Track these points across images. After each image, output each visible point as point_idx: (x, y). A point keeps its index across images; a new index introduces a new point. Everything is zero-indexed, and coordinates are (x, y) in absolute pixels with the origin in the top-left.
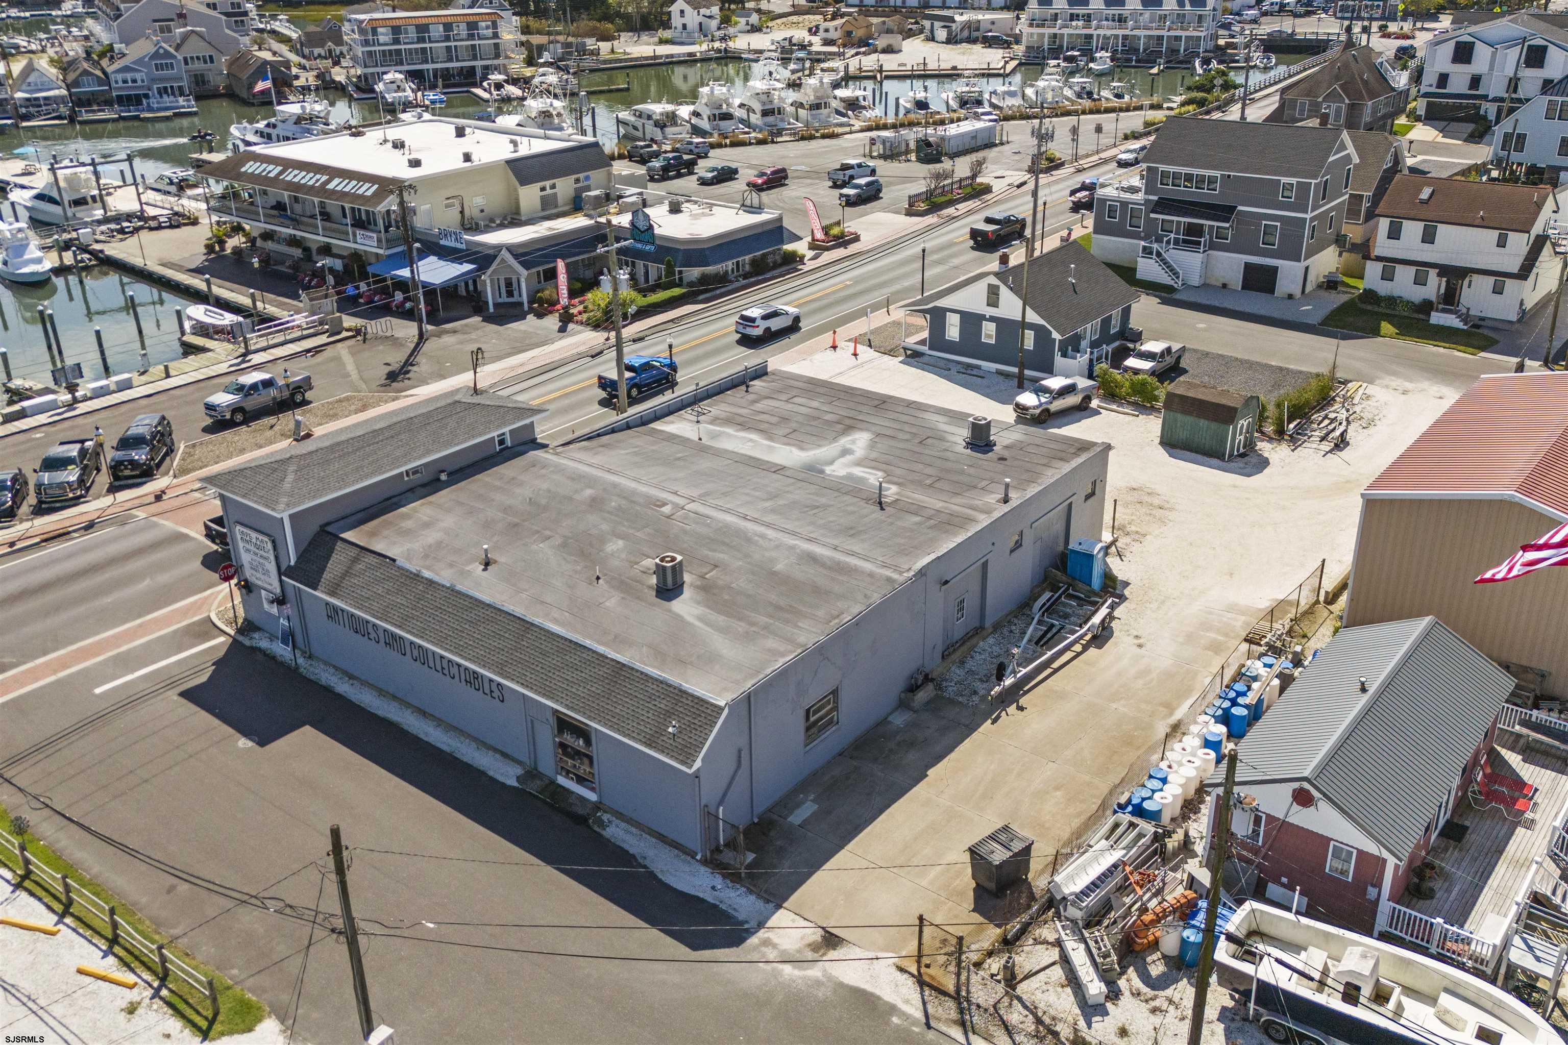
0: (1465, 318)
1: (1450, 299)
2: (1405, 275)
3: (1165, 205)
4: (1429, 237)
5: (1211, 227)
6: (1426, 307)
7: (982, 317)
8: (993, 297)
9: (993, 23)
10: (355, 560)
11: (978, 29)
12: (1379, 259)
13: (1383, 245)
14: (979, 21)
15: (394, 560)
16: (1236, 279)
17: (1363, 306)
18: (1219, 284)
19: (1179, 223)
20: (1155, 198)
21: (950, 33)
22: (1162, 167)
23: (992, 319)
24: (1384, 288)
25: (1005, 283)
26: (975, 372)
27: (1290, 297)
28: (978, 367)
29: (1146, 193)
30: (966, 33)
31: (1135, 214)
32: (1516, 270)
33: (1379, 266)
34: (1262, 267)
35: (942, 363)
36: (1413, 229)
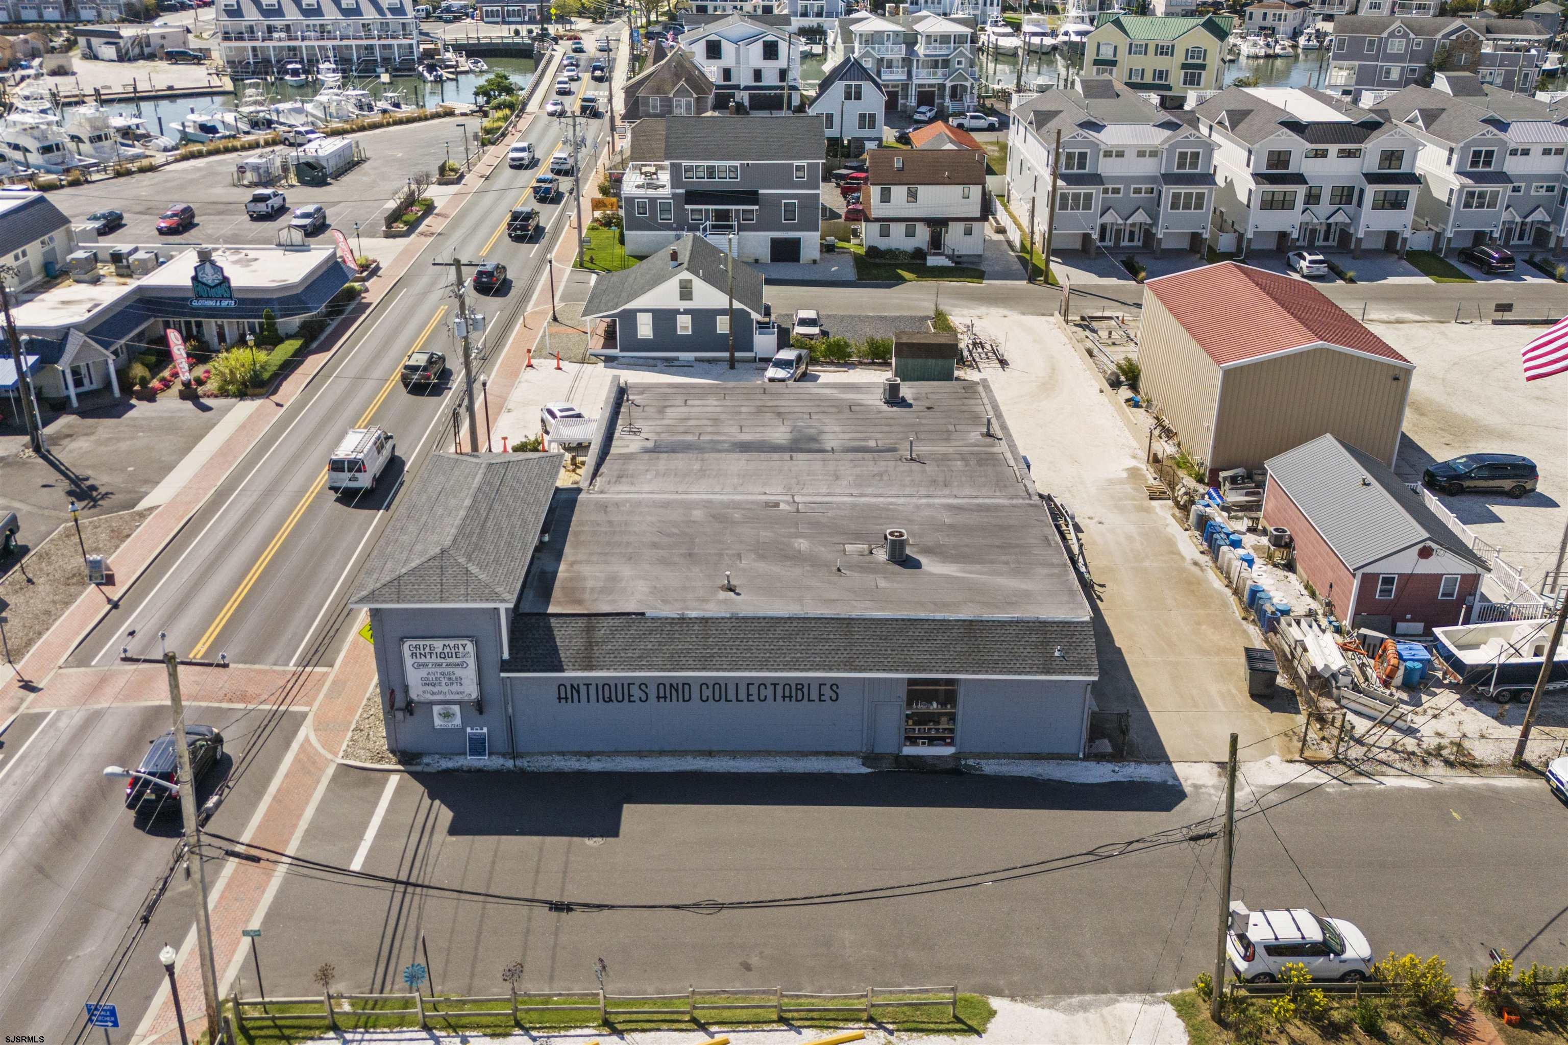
0: (949, 257)
1: (936, 243)
2: (897, 230)
3: (693, 197)
4: (913, 196)
5: (737, 211)
6: (919, 254)
7: (678, 312)
8: (686, 292)
9: (163, 37)
10: (589, 629)
11: (148, 45)
12: (877, 220)
13: (877, 208)
14: (148, 36)
15: (643, 614)
16: (765, 254)
17: (872, 260)
18: (751, 260)
19: (707, 211)
20: (682, 191)
21: (118, 51)
22: (685, 163)
23: (686, 312)
24: (883, 244)
25: (697, 275)
26: (676, 363)
27: (815, 262)
28: (677, 359)
29: (672, 187)
30: (137, 50)
31: (665, 209)
32: (978, 215)
33: (877, 226)
34: (786, 240)
35: (641, 361)
36: (899, 192)
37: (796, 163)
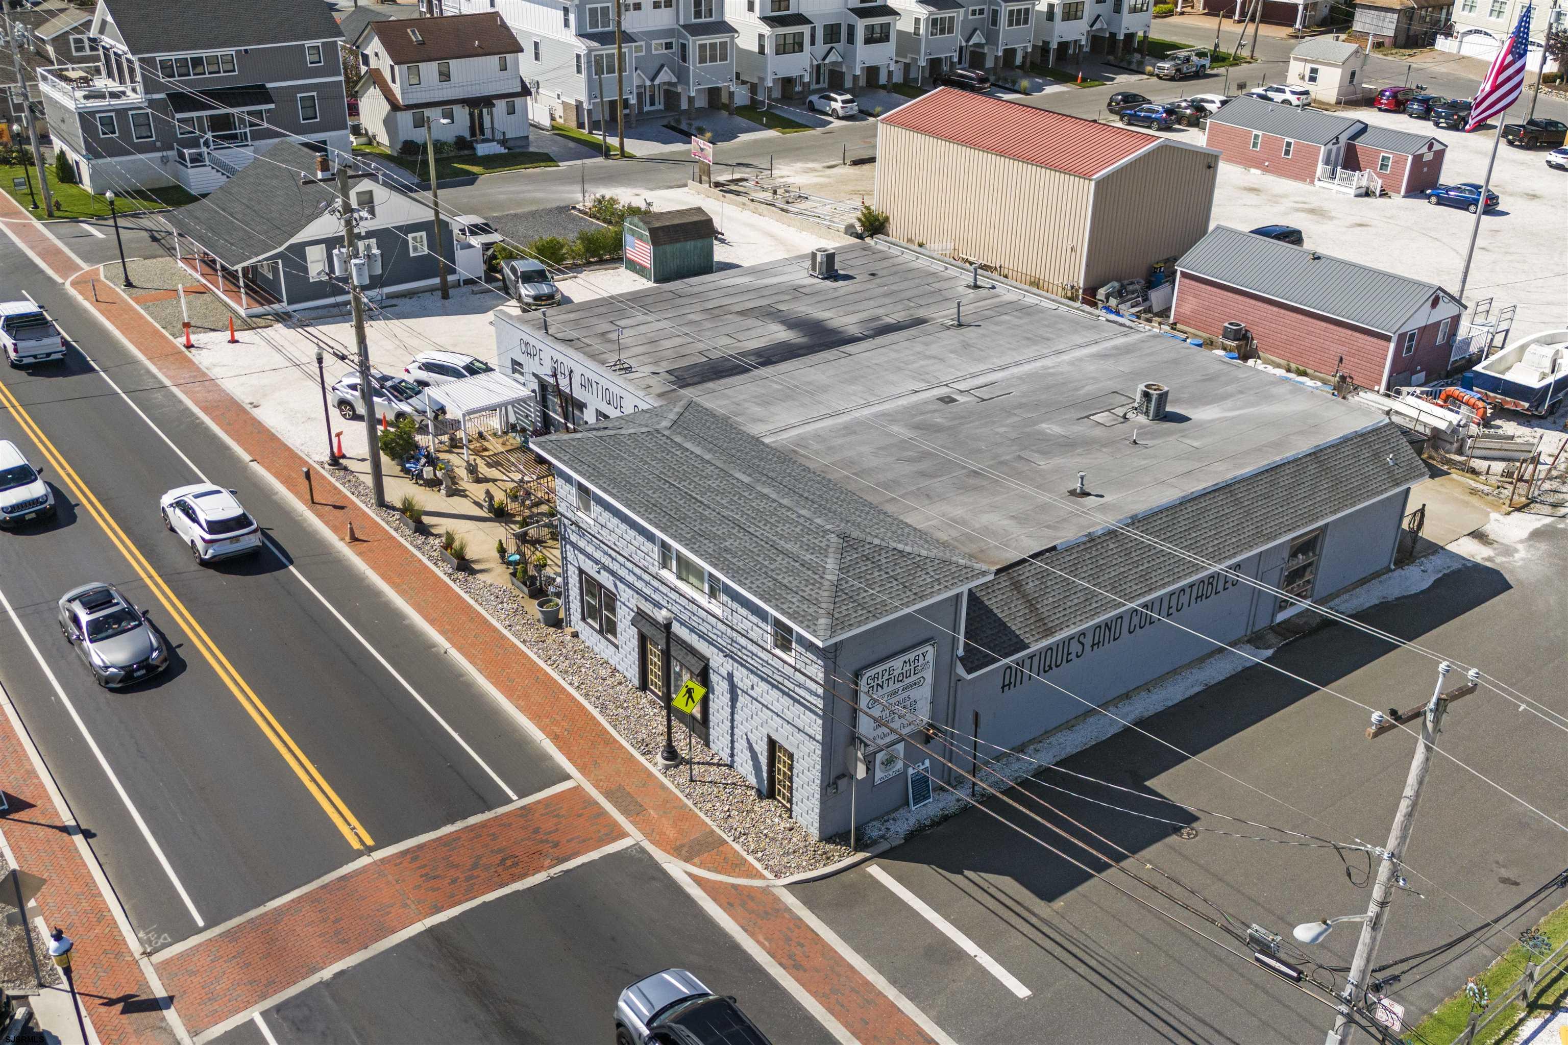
2: (433, 117)
4: (445, 73)
5: (241, 114)
8: (366, 207)
10: (1016, 586)
12: (409, 107)
13: (406, 92)
15: (1054, 549)
19: (200, 119)
20: (162, 95)
22: (160, 56)
23: (370, 235)
24: (418, 136)
29: (147, 92)
31: (142, 122)
33: (409, 114)
35: (321, 312)
36: (430, 70)
37: (308, 43)
